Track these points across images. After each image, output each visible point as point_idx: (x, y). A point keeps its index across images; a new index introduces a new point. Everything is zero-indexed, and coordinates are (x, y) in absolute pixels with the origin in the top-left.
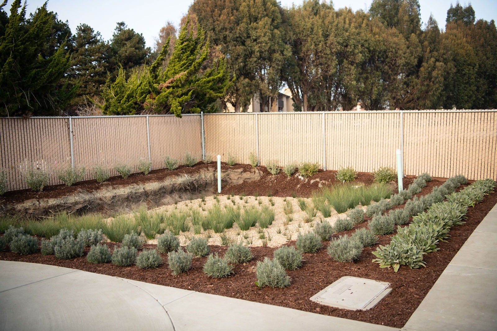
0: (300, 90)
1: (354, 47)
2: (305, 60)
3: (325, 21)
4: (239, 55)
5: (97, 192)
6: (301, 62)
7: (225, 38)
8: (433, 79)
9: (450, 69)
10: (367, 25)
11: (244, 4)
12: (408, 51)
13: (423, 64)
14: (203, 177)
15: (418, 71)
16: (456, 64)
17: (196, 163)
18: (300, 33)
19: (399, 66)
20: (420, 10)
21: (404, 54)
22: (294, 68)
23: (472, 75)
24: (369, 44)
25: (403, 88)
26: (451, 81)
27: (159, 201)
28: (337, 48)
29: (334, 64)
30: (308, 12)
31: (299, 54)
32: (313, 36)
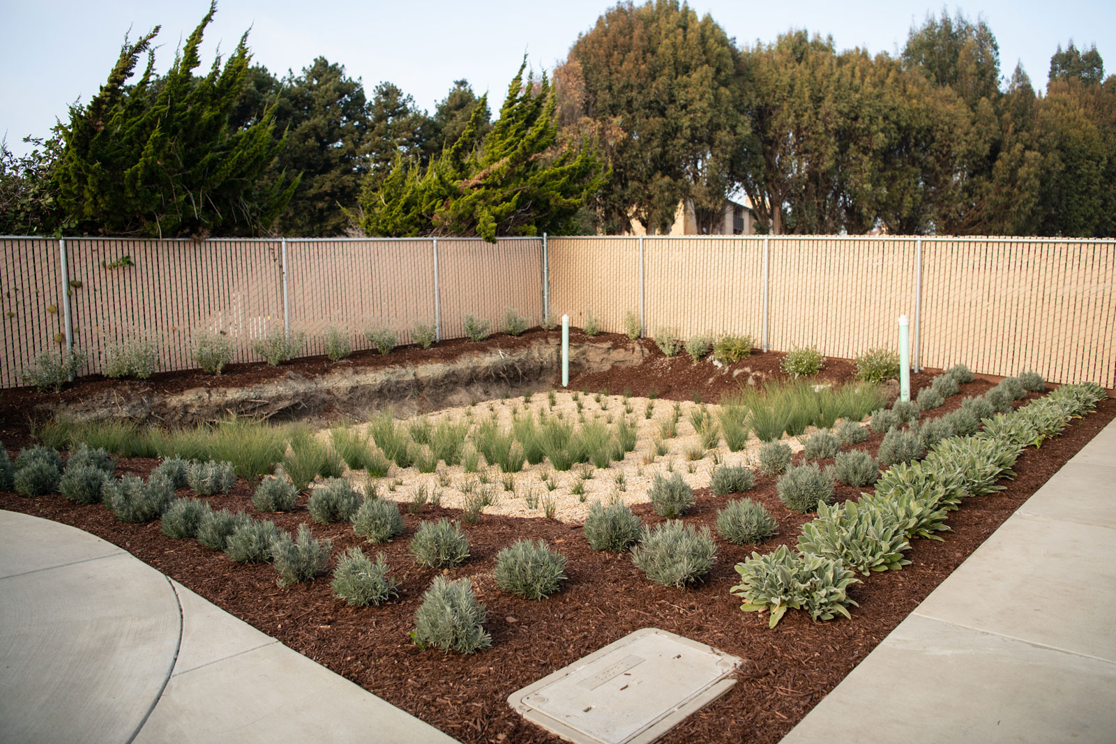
0: (767, 199)
1: (871, 120)
2: (777, 143)
3: (816, 72)
4: (653, 135)
5: (323, 378)
6: (769, 148)
7: (629, 103)
8: (1019, 183)
9: (1053, 165)
10: (896, 80)
11: (666, 42)
12: (973, 129)
13: (1001, 154)
14: (536, 355)
15: (990, 168)
16: (1064, 156)
17: (526, 328)
18: (768, 95)
19: (955, 157)
20: (998, 54)
21: (966, 134)
22: (756, 159)
23: (1096, 177)
24: (899, 115)
25: (962, 198)
26: (1054, 186)
27: (444, 399)
28: (837, 122)
29: (830, 151)
30: (785, 57)
31: (766, 133)
32: (792, 100)
